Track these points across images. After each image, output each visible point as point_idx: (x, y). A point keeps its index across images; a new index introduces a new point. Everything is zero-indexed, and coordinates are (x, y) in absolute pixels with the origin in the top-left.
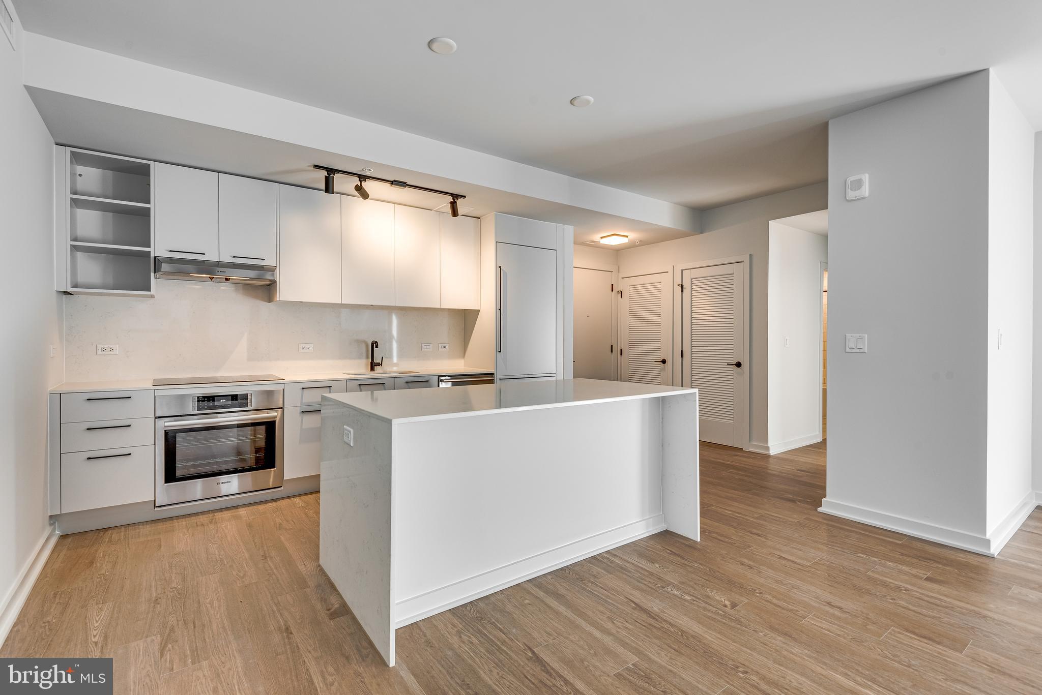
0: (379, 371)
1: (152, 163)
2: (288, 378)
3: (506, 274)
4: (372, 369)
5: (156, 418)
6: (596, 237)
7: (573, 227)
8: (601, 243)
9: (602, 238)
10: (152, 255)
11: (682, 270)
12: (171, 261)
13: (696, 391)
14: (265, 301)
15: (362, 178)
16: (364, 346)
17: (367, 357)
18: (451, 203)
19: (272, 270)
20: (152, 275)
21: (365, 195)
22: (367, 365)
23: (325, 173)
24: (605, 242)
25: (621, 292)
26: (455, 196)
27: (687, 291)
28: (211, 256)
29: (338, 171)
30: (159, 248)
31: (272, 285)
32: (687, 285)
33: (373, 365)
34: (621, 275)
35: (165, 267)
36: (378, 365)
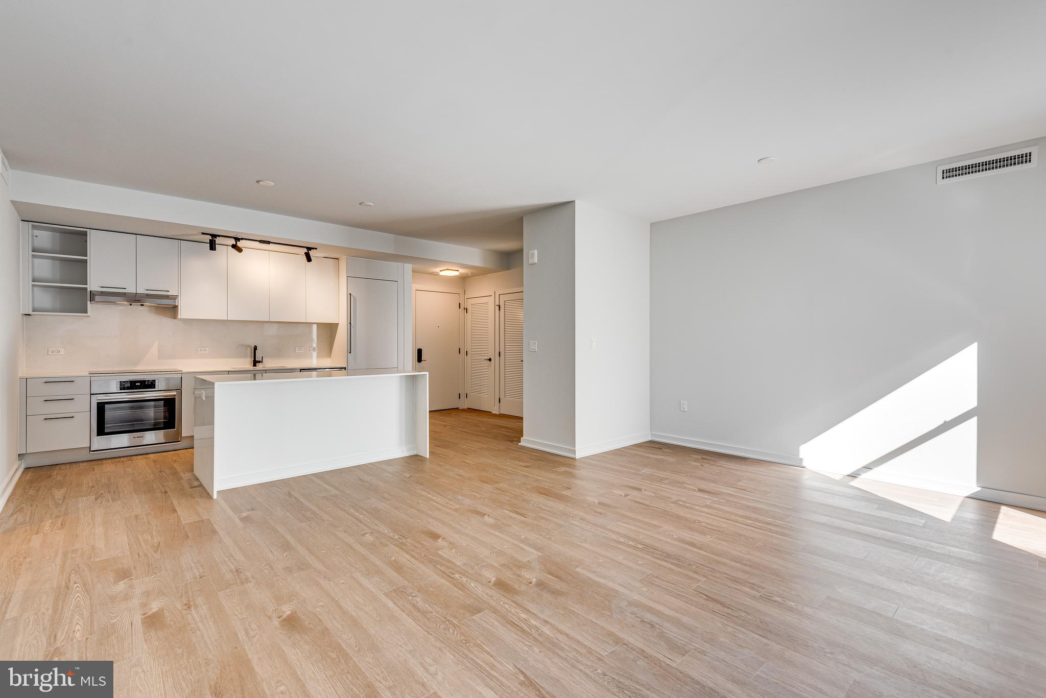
0: (260, 366)
1: (88, 230)
2: (184, 371)
3: (355, 299)
4: (255, 365)
5: (91, 394)
6: (437, 270)
7: (411, 265)
8: (440, 274)
9: (441, 271)
10: (89, 290)
11: (499, 295)
12: (102, 294)
13: (427, 373)
14: (169, 317)
15: (237, 239)
16: (249, 349)
17: (252, 357)
18: (305, 253)
19: (175, 298)
20: (89, 302)
21: (240, 250)
22: (251, 362)
23: (210, 238)
24: (442, 273)
25: (467, 309)
26: (309, 249)
27: (502, 310)
28: (131, 289)
29: (219, 236)
30: (94, 284)
31: (175, 308)
32: (502, 306)
33: (255, 363)
34: (466, 297)
35: (97, 298)
36: (259, 362)
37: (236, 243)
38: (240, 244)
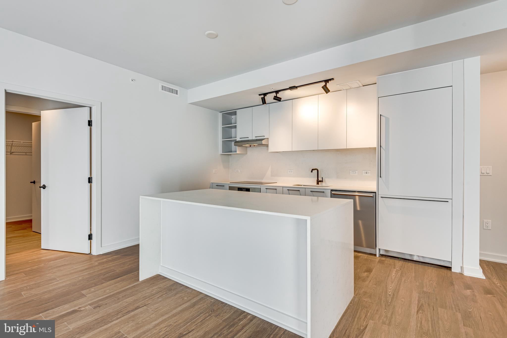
1: (237, 110)
7: (479, 57)
15: (276, 92)
18: (324, 86)
20: (237, 147)
23: (263, 96)
26: (326, 81)
28: (250, 138)
29: (267, 94)
33: (318, 182)
36: (321, 181)
37: (277, 95)
38: (279, 95)
